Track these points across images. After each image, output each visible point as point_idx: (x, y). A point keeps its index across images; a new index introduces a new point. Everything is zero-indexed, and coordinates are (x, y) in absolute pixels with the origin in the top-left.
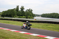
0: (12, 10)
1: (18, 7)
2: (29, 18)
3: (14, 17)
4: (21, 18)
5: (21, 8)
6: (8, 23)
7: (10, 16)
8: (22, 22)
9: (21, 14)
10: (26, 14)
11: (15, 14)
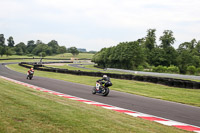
0: (131, 43)
1: (152, 33)
2: (192, 73)
3: (140, 67)
4: (163, 71)
5: (161, 38)
6: (120, 87)
7: (126, 64)
8: (166, 84)
9: (161, 59)
10: (179, 58)
11: (142, 58)
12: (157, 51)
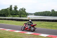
0: (5, 9)
1: (11, 6)
3: (8, 16)
4: (15, 17)
5: (14, 8)
6: (3, 22)
7: (4, 15)
8: (16, 21)
9: (14, 13)
10: (19, 13)
11: (8, 13)
12: (13, 11)
